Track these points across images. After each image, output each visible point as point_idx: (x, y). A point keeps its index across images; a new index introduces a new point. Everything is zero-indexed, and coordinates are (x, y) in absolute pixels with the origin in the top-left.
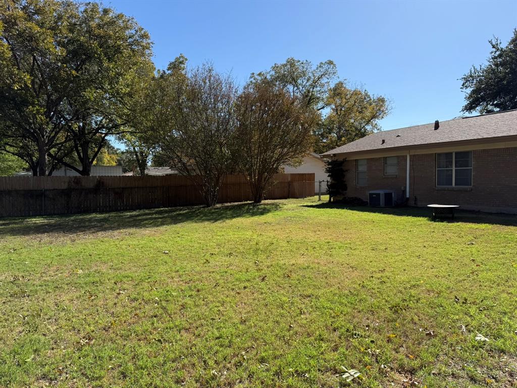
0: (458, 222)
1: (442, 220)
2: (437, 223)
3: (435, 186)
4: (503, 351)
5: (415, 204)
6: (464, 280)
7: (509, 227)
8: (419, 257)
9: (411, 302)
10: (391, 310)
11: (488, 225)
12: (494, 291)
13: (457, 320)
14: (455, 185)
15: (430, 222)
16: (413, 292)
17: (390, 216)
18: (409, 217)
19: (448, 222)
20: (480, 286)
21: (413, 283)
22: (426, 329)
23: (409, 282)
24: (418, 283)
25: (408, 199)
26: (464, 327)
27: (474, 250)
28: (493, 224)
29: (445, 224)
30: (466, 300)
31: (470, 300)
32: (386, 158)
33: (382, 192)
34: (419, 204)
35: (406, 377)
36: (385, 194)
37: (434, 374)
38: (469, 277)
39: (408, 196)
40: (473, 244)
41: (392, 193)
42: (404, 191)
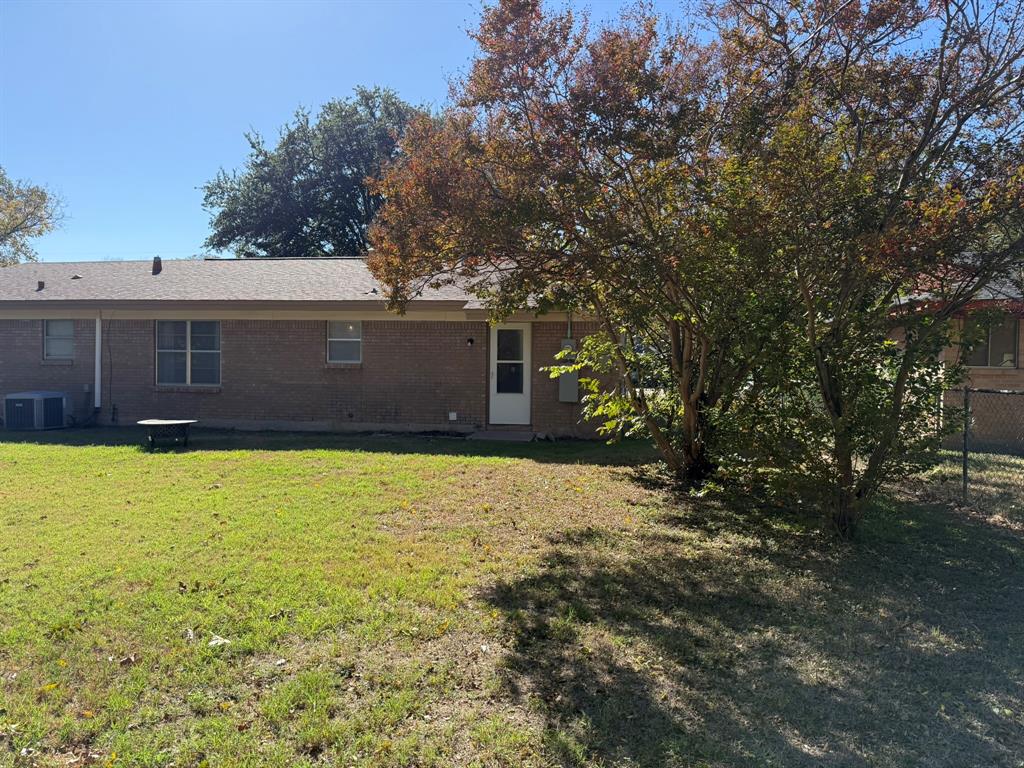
0: (195, 450)
1: (165, 448)
2: (156, 456)
3: (155, 384)
4: (250, 653)
5: (113, 420)
6: (197, 552)
7: (277, 453)
8: (115, 524)
9: (94, 613)
10: (49, 638)
11: (244, 451)
12: (245, 561)
13: (181, 623)
14: (192, 382)
15: (141, 455)
16: (98, 593)
17: (56, 447)
18: (100, 447)
19: (177, 452)
20: (224, 556)
21: (100, 576)
22: (122, 654)
23: (90, 577)
24: (111, 573)
25: (97, 411)
26: (191, 632)
27: (218, 497)
28: (253, 450)
29: (171, 455)
30: (198, 585)
31: (205, 583)
32: (48, 321)
33: (37, 397)
34: (122, 420)
35: (77, 754)
36: (46, 400)
37: (131, 729)
38: (207, 544)
39: (97, 404)
40: (217, 487)
41: (61, 399)
42: (91, 393)
